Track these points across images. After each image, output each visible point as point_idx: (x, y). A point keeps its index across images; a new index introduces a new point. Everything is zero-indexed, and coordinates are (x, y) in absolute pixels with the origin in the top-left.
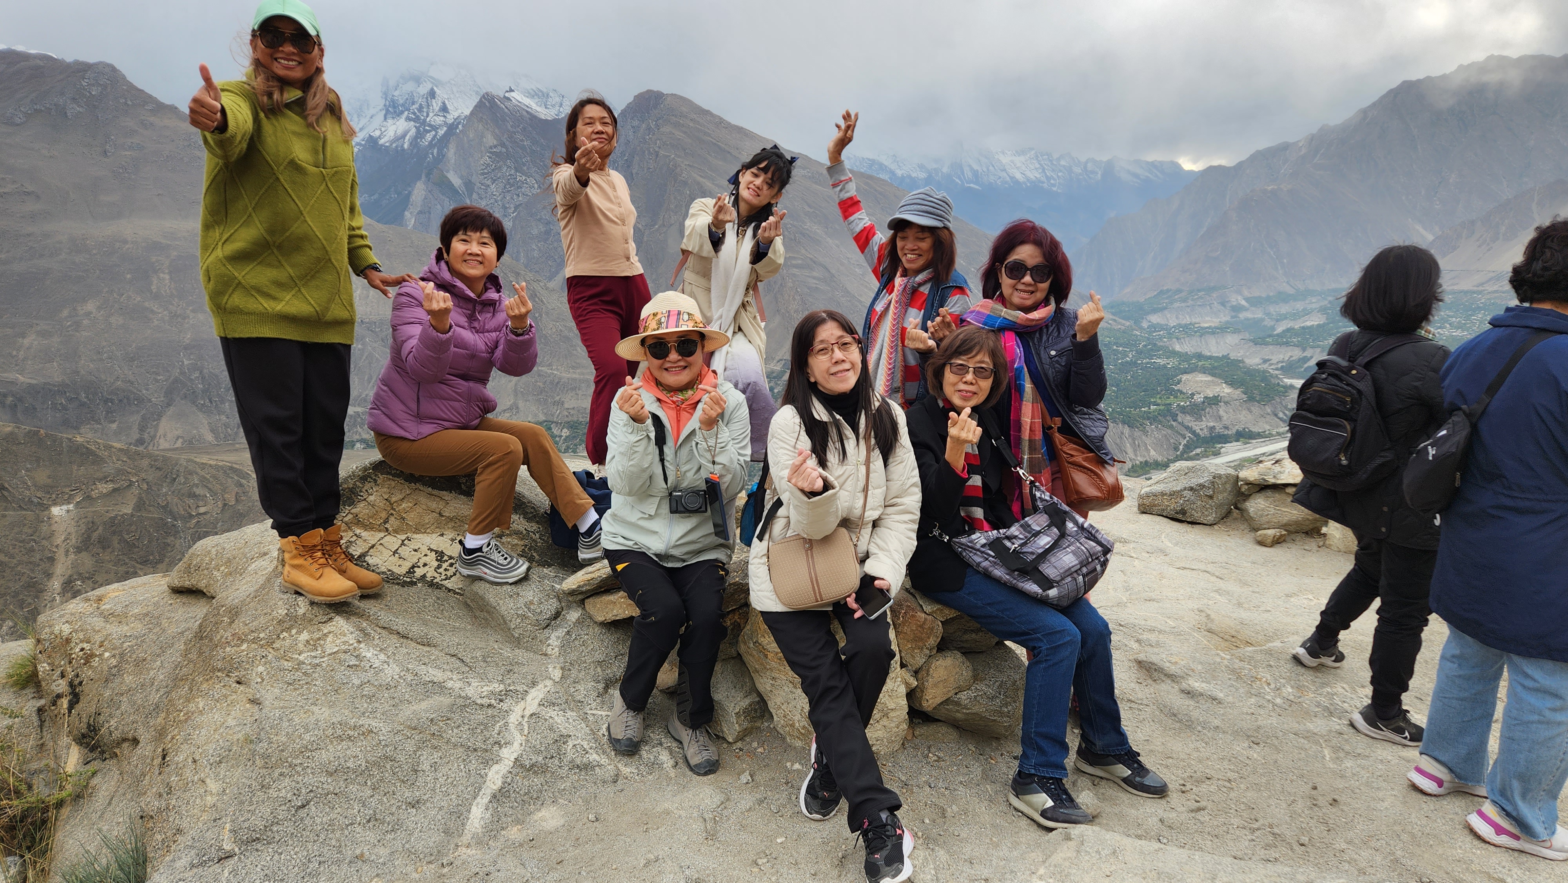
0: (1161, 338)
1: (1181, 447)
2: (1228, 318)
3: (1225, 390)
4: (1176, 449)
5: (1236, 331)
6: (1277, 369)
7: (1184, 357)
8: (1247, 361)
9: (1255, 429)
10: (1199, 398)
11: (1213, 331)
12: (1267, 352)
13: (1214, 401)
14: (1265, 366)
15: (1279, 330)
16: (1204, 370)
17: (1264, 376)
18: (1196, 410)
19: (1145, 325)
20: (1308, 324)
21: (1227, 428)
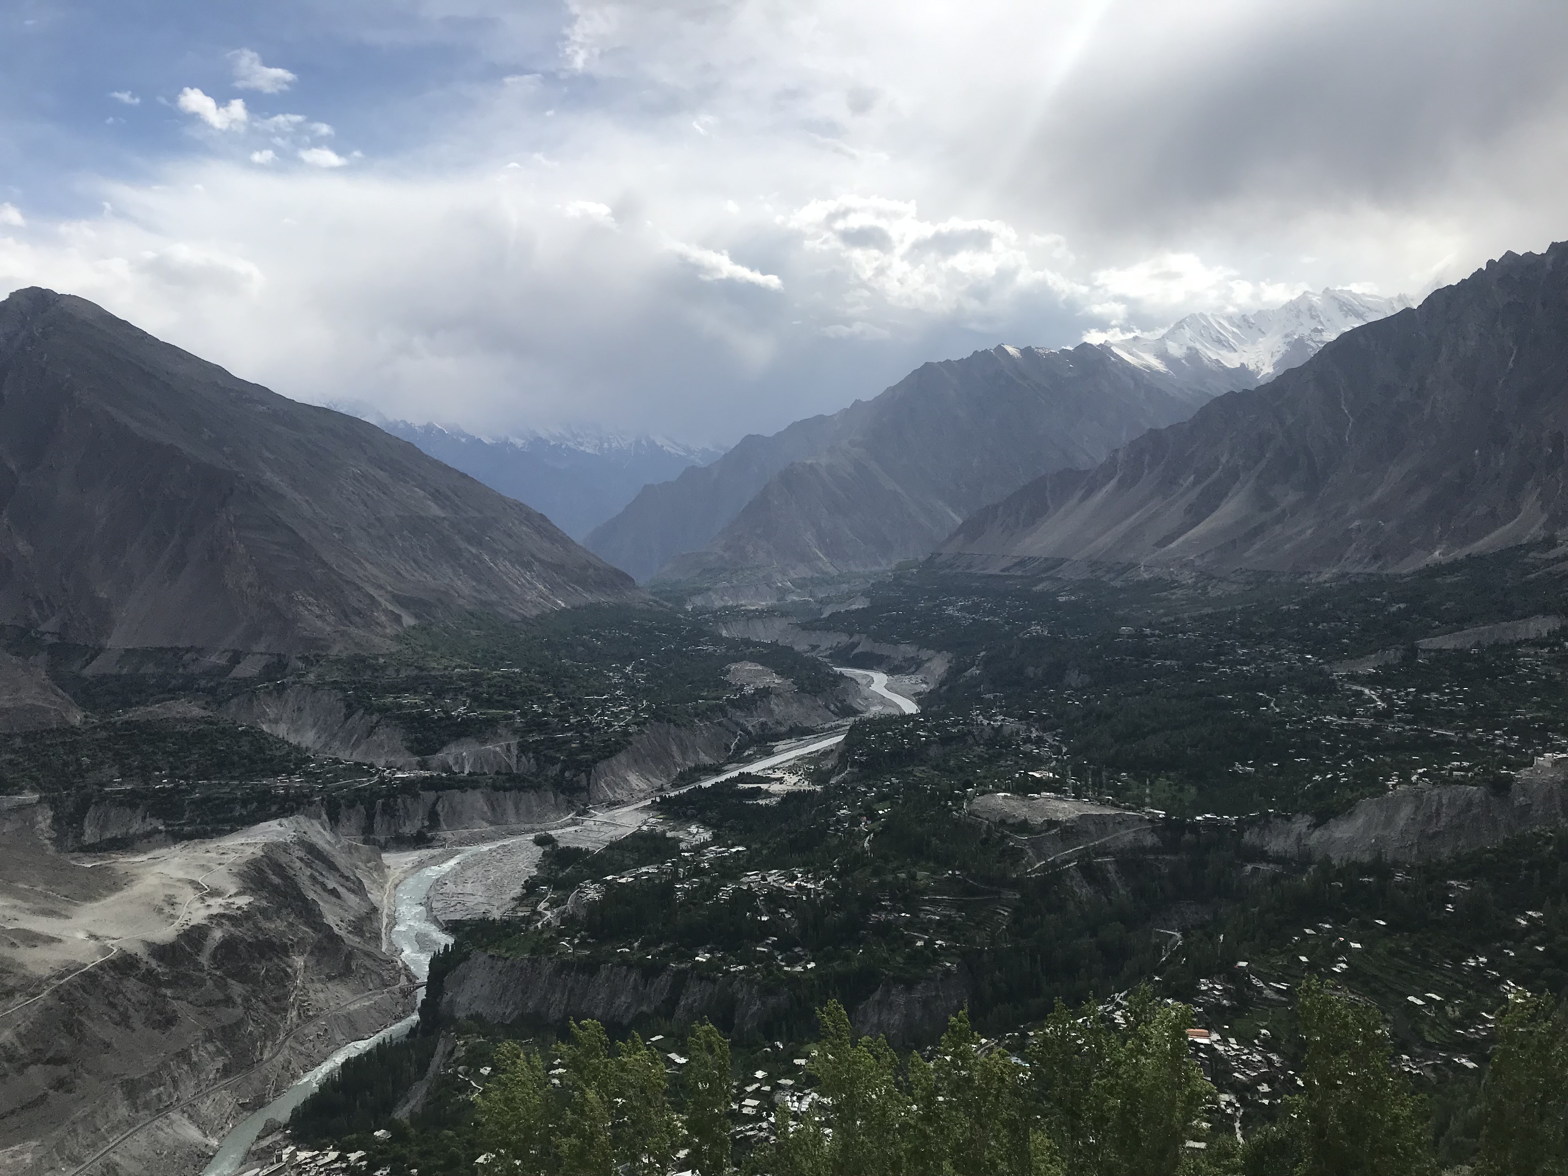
0: (707, 621)
1: (732, 747)
2: (774, 602)
3: (774, 680)
4: (727, 748)
5: (784, 614)
6: (825, 657)
7: (731, 643)
8: (796, 648)
9: (806, 724)
10: (749, 690)
11: (760, 615)
12: (814, 637)
13: (765, 693)
14: (814, 654)
15: (826, 615)
16: (753, 658)
17: (815, 665)
18: (747, 703)
19: (689, 608)
20: (854, 607)
21: (778, 723)
